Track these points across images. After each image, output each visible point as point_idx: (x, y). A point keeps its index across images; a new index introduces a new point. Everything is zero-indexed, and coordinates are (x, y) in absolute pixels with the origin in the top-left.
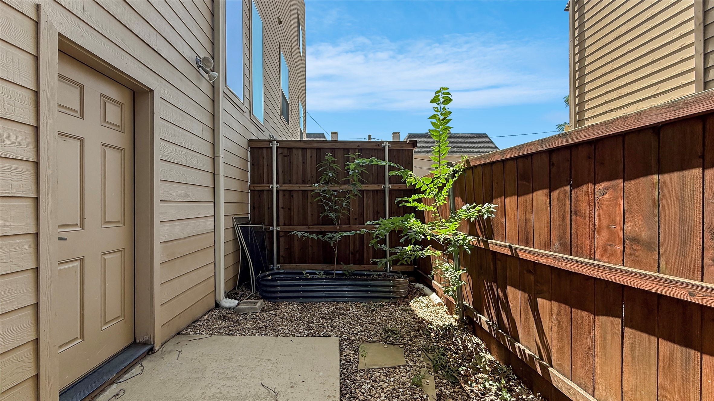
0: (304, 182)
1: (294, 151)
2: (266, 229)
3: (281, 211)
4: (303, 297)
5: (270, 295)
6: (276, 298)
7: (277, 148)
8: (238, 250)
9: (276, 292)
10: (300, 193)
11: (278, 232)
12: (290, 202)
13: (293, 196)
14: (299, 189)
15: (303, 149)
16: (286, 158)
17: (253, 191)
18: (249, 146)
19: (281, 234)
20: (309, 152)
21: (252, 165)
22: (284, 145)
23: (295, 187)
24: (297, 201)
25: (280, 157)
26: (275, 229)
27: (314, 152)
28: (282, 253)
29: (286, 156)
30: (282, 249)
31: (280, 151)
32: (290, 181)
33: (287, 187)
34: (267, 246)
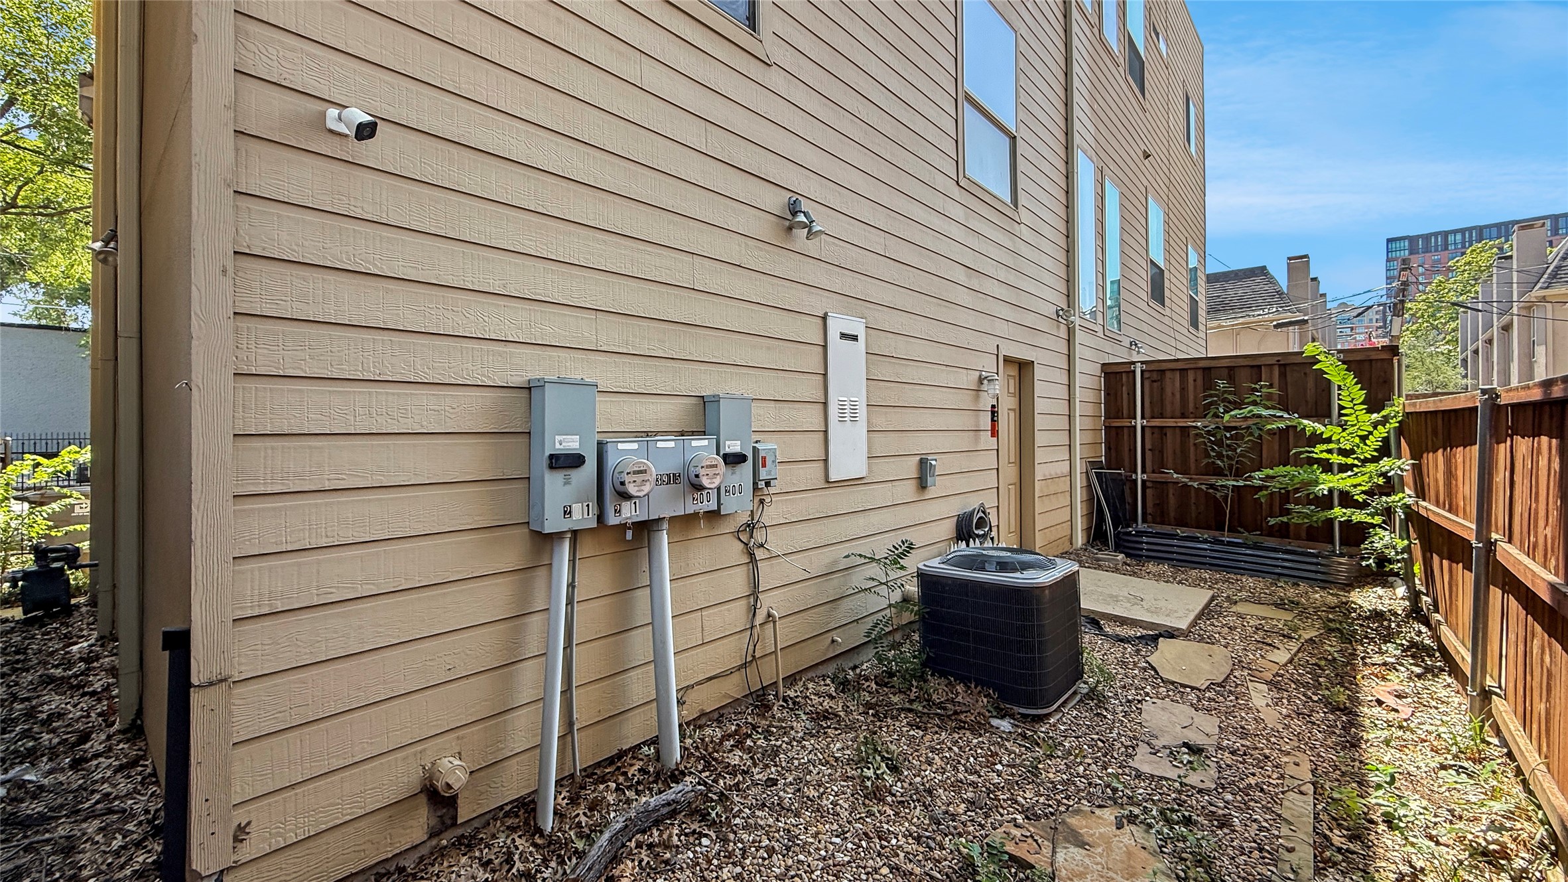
0: (1183, 416)
1: (1168, 374)
2: (1126, 477)
3: (1148, 454)
4: (1178, 560)
5: (1131, 552)
6: (1141, 556)
7: (1142, 372)
8: (1091, 499)
9: (1142, 549)
10: (1178, 431)
11: (1143, 482)
12: (1162, 443)
13: (1166, 434)
14: (1175, 425)
15: (1181, 370)
16: (1155, 384)
17: (1108, 429)
18: (1102, 371)
19: (1148, 484)
20: (1191, 376)
21: (1107, 394)
22: (1153, 367)
23: (1170, 422)
24: (1171, 442)
25: (1147, 383)
26: (1139, 476)
27: (1200, 373)
28: (1149, 510)
29: (1155, 381)
30: (1150, 504)
31: (1146, 375)
32: (1161, 414)
33: (1157, 422)
34: (1129, 499)
